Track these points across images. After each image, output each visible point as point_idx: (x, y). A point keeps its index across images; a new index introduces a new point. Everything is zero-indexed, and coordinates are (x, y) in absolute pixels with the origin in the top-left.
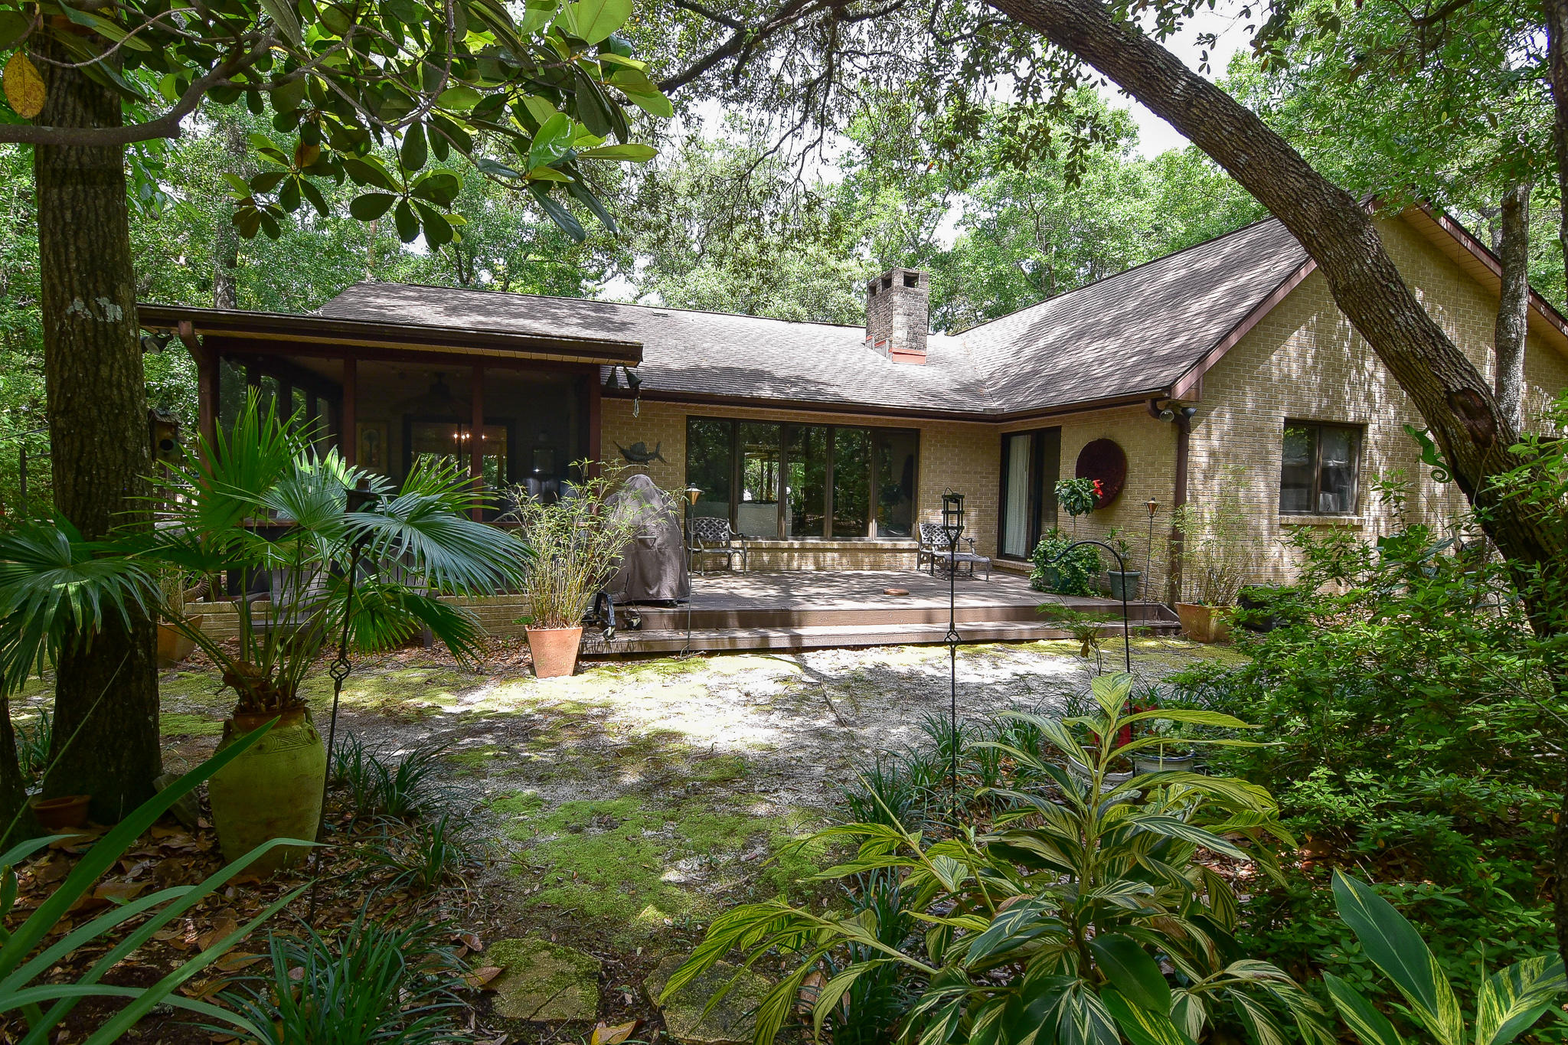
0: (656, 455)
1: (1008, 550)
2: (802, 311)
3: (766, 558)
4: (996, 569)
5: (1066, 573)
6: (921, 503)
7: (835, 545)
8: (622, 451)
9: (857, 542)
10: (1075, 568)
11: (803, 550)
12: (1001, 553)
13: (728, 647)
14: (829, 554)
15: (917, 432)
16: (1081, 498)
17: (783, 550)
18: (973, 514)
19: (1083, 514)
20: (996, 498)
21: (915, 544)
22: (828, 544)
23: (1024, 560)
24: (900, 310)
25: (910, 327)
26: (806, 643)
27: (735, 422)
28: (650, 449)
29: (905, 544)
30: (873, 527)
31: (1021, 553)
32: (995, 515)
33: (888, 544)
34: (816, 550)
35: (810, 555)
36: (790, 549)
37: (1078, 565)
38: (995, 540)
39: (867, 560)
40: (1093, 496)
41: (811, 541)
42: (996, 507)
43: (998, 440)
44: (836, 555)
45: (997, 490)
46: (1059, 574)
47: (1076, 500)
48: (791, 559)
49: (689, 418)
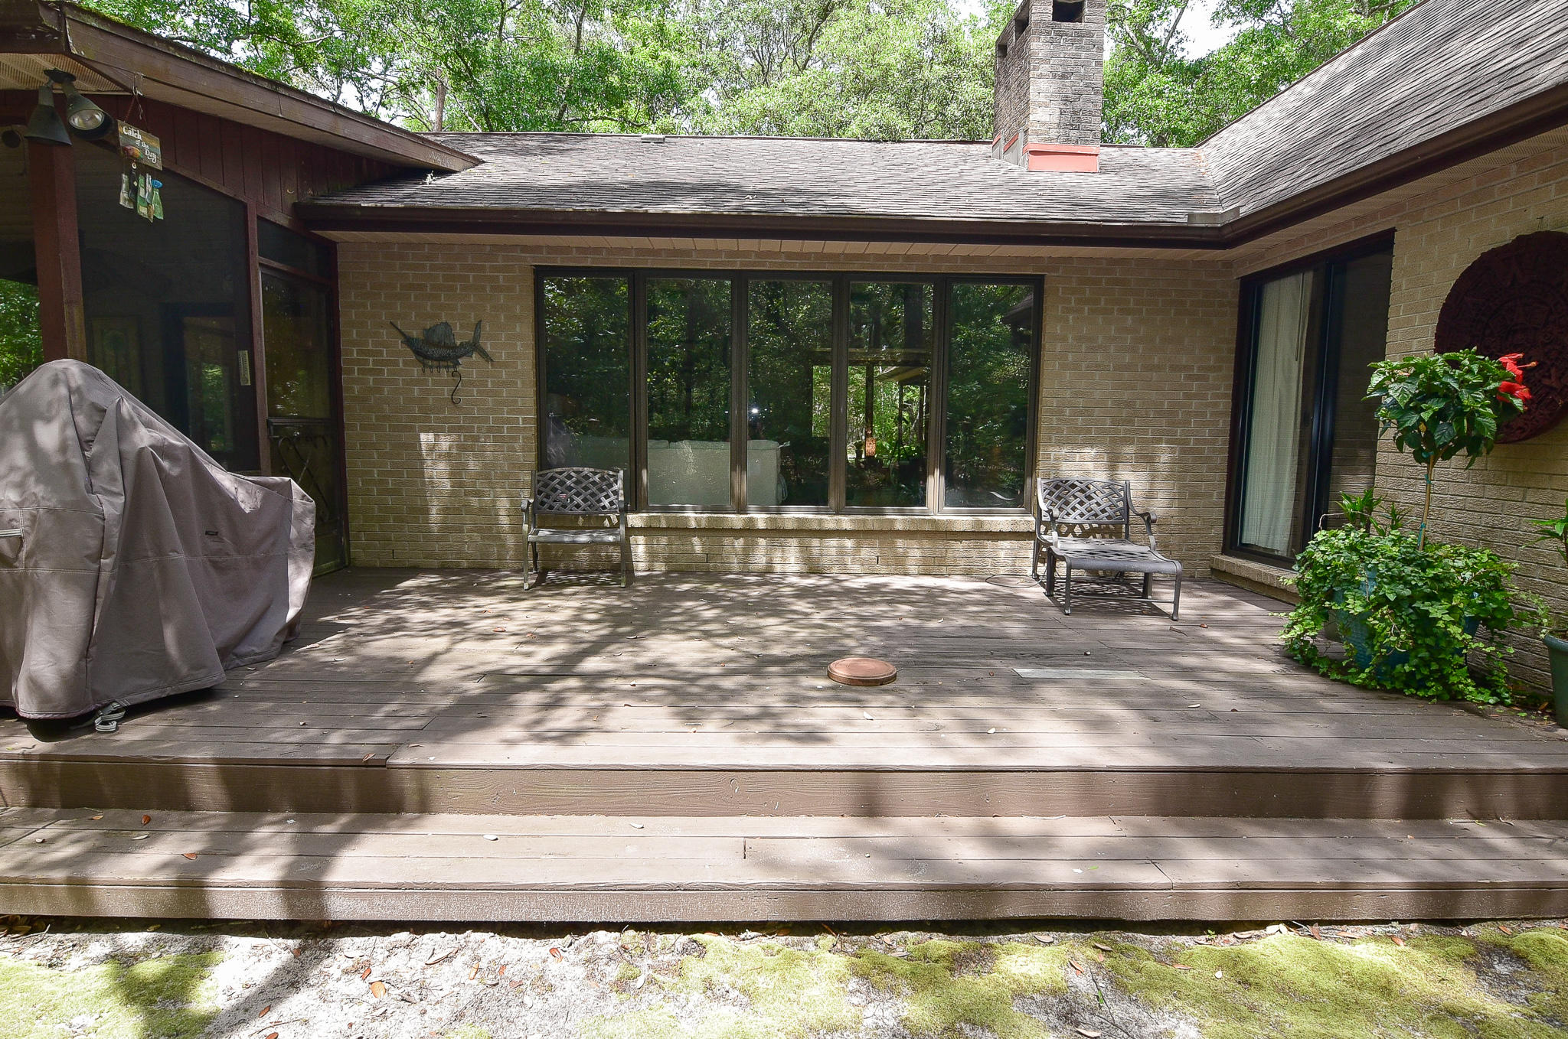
0: (474, 347)
1: (1253, 534)
2: (902, 124)
3: (697, 545)
4: (1220, 579)
5: (1393, 636)
6: (1042, 435)
7: (846, 522)
8: (409, 341)
9: (897, 519)
10: (1425, 623)
11: (776, 533)
12: (1233, 542)
13: (69, 910)
14: (833, 542)
15: (1037, 283)
16: (1453, 409)
17: (736, 533)
18: (1164, 458)
19: (1459, 460)
20: (1224, 423)
21: (1028, 522)
22: (830, 522)
23: (1286, 563)
24: (1044, 68)
25: (1066, 100)
26: (340, 908)
27: (636, 277)
28: (461, 336)
29: (1001, 521)
30: (935, 484)
31: (1280, 543)
32: (1221, 459)
33: (962, 520)
34: (802, 532)
35: (793, 542)
36: (749, 531)
37: (1437, 611)
38: (1218, 514)
39: (915, 552)
40: (1500, 403)
41: (794, 515)
42: (1222, 442)
43: (1233, 296)
44: (849, 543)
45: (1225, 404)
46: (1372, 634)
47: (1439, 415)
48: (748, 550)
49: (541, 273)
